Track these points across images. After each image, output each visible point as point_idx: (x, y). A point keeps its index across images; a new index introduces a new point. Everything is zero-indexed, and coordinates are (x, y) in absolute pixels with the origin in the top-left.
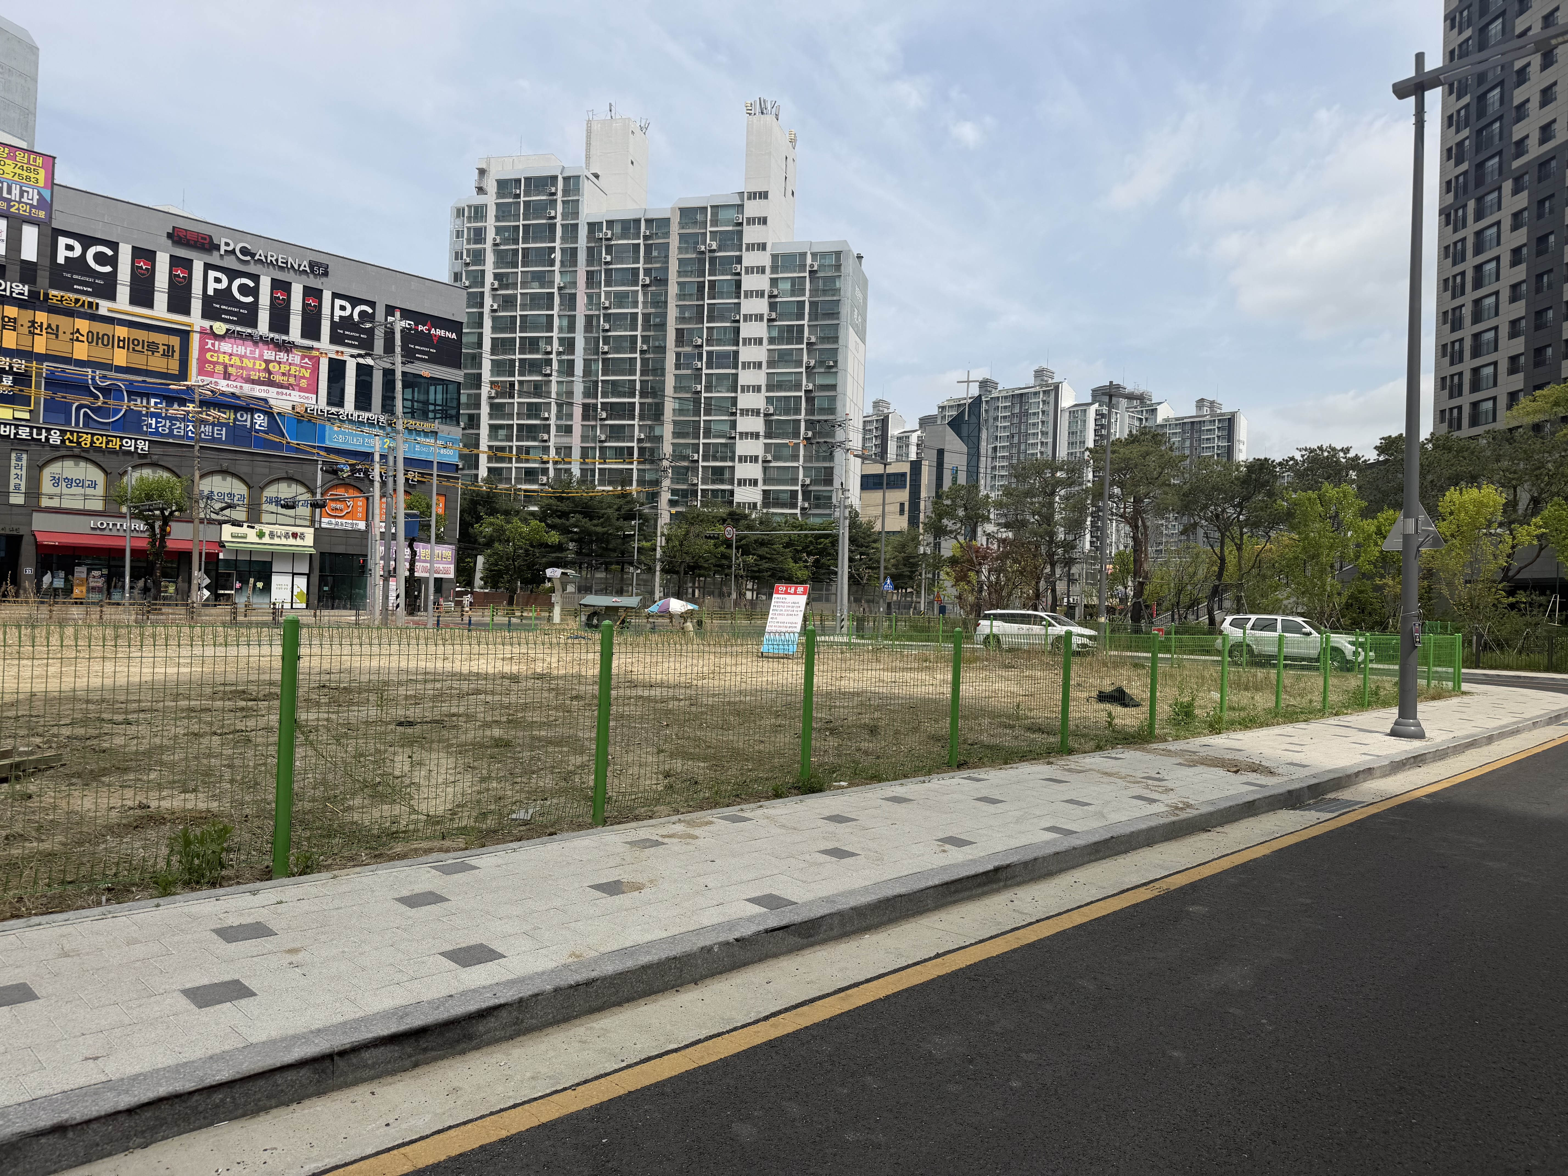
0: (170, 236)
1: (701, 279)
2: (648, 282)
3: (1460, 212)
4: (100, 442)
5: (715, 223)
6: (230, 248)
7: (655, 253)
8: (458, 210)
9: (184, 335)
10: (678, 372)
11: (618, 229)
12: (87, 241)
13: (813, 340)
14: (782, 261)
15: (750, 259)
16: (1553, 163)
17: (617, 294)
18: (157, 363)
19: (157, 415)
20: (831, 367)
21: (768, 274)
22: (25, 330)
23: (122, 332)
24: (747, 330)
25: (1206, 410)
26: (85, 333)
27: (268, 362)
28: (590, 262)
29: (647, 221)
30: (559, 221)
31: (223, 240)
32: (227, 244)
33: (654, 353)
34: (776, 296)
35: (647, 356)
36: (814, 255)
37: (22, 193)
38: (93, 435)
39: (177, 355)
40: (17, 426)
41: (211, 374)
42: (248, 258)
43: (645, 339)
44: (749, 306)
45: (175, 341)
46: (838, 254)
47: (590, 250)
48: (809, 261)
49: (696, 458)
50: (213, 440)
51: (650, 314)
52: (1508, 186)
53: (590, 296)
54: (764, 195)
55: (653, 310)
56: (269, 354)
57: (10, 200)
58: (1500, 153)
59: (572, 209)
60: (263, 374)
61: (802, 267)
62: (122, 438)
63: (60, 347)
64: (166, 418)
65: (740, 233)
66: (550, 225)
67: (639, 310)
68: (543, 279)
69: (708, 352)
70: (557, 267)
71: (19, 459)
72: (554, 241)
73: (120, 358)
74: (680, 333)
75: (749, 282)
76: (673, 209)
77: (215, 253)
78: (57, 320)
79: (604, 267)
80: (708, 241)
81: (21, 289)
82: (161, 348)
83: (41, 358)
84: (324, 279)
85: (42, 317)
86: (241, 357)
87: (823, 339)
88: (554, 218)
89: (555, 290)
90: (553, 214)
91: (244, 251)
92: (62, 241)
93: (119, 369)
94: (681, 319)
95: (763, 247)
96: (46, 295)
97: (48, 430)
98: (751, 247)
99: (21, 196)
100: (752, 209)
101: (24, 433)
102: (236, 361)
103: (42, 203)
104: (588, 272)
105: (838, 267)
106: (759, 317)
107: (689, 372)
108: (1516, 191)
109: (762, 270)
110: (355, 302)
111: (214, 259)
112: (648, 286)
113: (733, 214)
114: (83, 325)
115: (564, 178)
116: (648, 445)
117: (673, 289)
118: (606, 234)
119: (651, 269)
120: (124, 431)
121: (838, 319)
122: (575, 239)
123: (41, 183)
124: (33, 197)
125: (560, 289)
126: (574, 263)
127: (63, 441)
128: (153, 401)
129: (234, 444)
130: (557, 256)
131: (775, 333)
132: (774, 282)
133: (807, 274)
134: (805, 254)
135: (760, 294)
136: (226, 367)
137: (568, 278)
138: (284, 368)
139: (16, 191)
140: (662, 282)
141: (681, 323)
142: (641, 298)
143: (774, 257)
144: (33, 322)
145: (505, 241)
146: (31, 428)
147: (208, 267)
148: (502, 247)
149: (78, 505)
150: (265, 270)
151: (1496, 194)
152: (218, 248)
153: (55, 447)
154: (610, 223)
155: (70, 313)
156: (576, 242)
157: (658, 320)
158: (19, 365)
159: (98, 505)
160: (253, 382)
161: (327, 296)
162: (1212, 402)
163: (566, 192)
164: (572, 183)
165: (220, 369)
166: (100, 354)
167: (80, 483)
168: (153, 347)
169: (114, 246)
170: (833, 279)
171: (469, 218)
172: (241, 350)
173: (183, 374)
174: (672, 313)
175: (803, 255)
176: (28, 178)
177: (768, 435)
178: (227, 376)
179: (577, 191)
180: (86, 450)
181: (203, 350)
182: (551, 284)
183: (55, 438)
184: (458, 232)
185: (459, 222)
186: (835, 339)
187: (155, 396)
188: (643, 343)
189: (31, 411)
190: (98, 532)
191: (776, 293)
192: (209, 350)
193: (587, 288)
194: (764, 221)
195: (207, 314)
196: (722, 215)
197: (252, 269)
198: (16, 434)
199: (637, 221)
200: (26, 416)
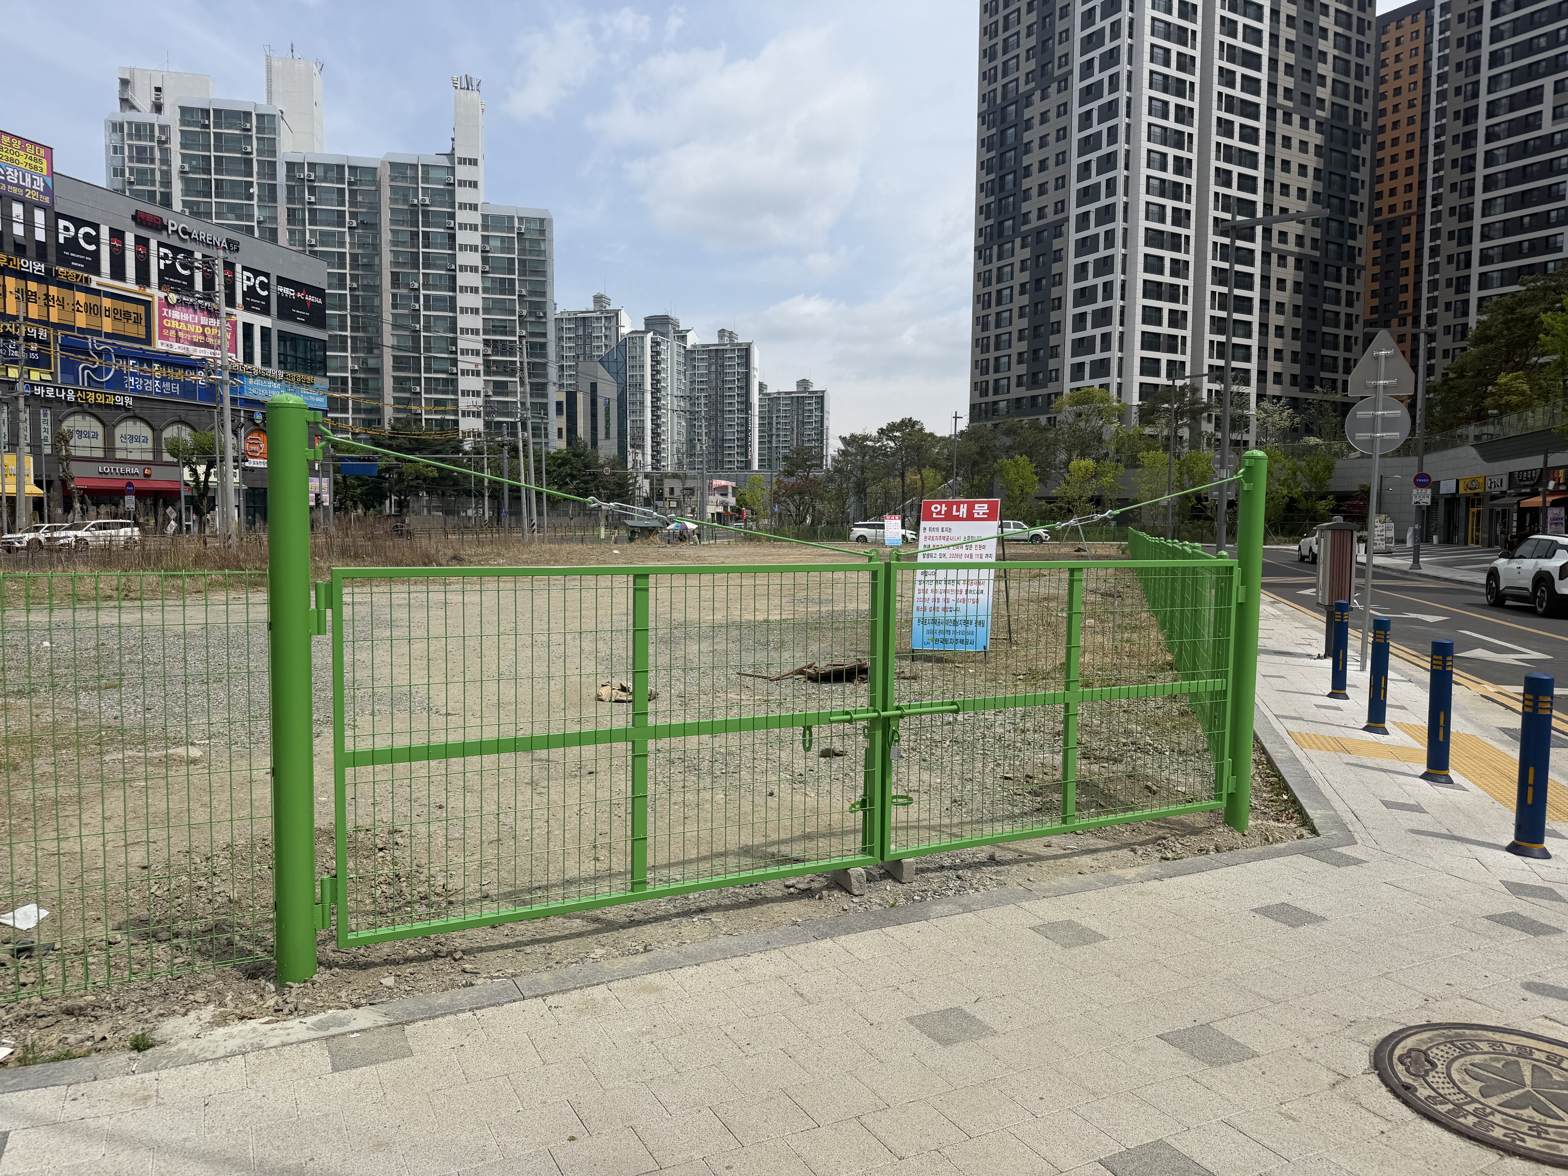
0: (134, 218)
1: (415, 229)
2: (355, 225)
3: (988, 252)
4: (101, 399)
5: (426, 180)
6: (175, 229)
7: (359, 199)
8: (114, 125)
9: (147, 304)
10: (395, 311)
11: (320, 172)
12: (79, 223)
13: (524, 293)
14: (490, 222)
15: (462, 217)
16: (1046, 233)
17: (322, 233)
18: (131, 329)
19: (133, 374)
20: (541, 317)
21: (480, 232)
22: (41, 302)
23: (107, 302)
24: (463, 279)
26: (82, 304)
27: (203, 326)
28: (290, 199)
29: (350, 167)
30: (254, 156)
31: (170, 222)
32: (173, 225)
33: (363, 290)
34: (488, 252)
35: (357, 293)
36: (520, 219)
37: (33, 180)
38: (96, 393)
39: (143, 322)
40: (45, 387)
41: (167, 338)
42: (187, 237)
43: (354, 278)
44: (464, 258)
45: (141, 309)
46: (542, 221)
47: (290, 189)
48: (516, 225)
49: (418, 390)
50: (172, 395)
51: (357, 254)
52: (1018, 241)
53: (291, 233)
54: (474, 162)
55: (360, 251)
56: (204, 320)
57: (24, 188)
58: (1013, 218)
59: (269, 147)
60: (201, 338)
61: (511, 229)
62: (115, 395)
63: (67, 319)
64: (140, 376)
65: (452, 193)
66: (245, 159)
67: (347, 250)
68: (243, 212)
69: (425, 296)
70: (255, 202)
71: (45, 415)
72: (252, 176)
73: (108, 325)
74: (395, 276)
75: (462, 237)
76: (383, 162)
77: (165, 233)
78: (65, 293)
79: (307, 206)
80: (420, 197)
81: (39, 267)
82: (133, 316)
83: (56, 326)
84: (236, 254)
85: (53, 291)
86: (187, 323)
87: (533, 293)
88: (251, 153)
89: (255, 224)
90: (249, 150)
91: (185, 232)
92: (62, 223)
93: (108, 335)
94: (395, 264)
95: (474, 207)
96: (57, 271)
97: (66, 389)
98: (463, 206)
99: (32, 184)
100: (463, 172)
101: (50, 393)
102: (183, 326)
103: (48, 191)
104: (288, 209)
105: (542, 232)
106: (474, 269)
107: (406, 312)
108: (1023, 246)
109: (474, 227)
110: (256, 273)
111: (164, 238)
112: (354, 228)
113: (443, 174)
114: (81, 297)
115: (257, 115)
116: (362, 376)
117: (386, 236)
118: (309, 176)
119: (357, 213)
120: (114, 389)
121: (545, 276)
122: (273, 176)
123: (45, 173)
124: (39, 184)
125: (259, 222)
126: (274, 199)
127: (76, 398)
128: (131, 362)
129: (186, 398)
130: (255, 190)
131: (488, 284)
132: (485, 239)
133: (515, 235)
134: (513, 217)
135: (474, 248)
136: (177, 332)
137: (267, 213)
138: (214, 331)
139: (28, 180)
140: (371, 226)
141: (396, 267)
142: (348, 239)
143: (485, 217)
144: (47, 295)
145: (194, 170)
146: (55, 388)
147: (160, 244)
148: (191, 175)
149: (86, 453)
150: (197, 247)
151: (1010, 245)
152: (166, 228)
153: (70, 404)
154: (312, 166)
155: (70, 286)
156: (275, 179)
157: (365, 260)
158: (43, 334)
159: (100, 454)
160: (196, 344)
161: (238, 268)
163: (260, 130)
164: (267, 122)
165: (173, 333)
166: (94, 323)
167: (87, 435)
168: (127, 315)
169: (96, 227)
170: (538, 241)
171: (130, 135)
172: (186, 317)
173: (149, 339)
174: (387, 257)
175: (511, 218)
176: (36, 167)
177: (487, 373)
178: (178, 339)
179: (274, 130)
180: (90, 405)
181: (162, 318)
182: (250, 217)
183: (71, 397)
184: (115, 147)
185: (116, 137)
186: (543, 294)
187: (132, 358)
188: (351, 280)
189: (51, 373)
190: (104, 476)
191: (488, 249)
192: (165, 317)
193: (289, 223)
194: (474, 185)
195: (162, 284)
196: (433, 174)
197: (189, 246)
198: (45, 393)
199: (341, 167)
200: (49, 377)
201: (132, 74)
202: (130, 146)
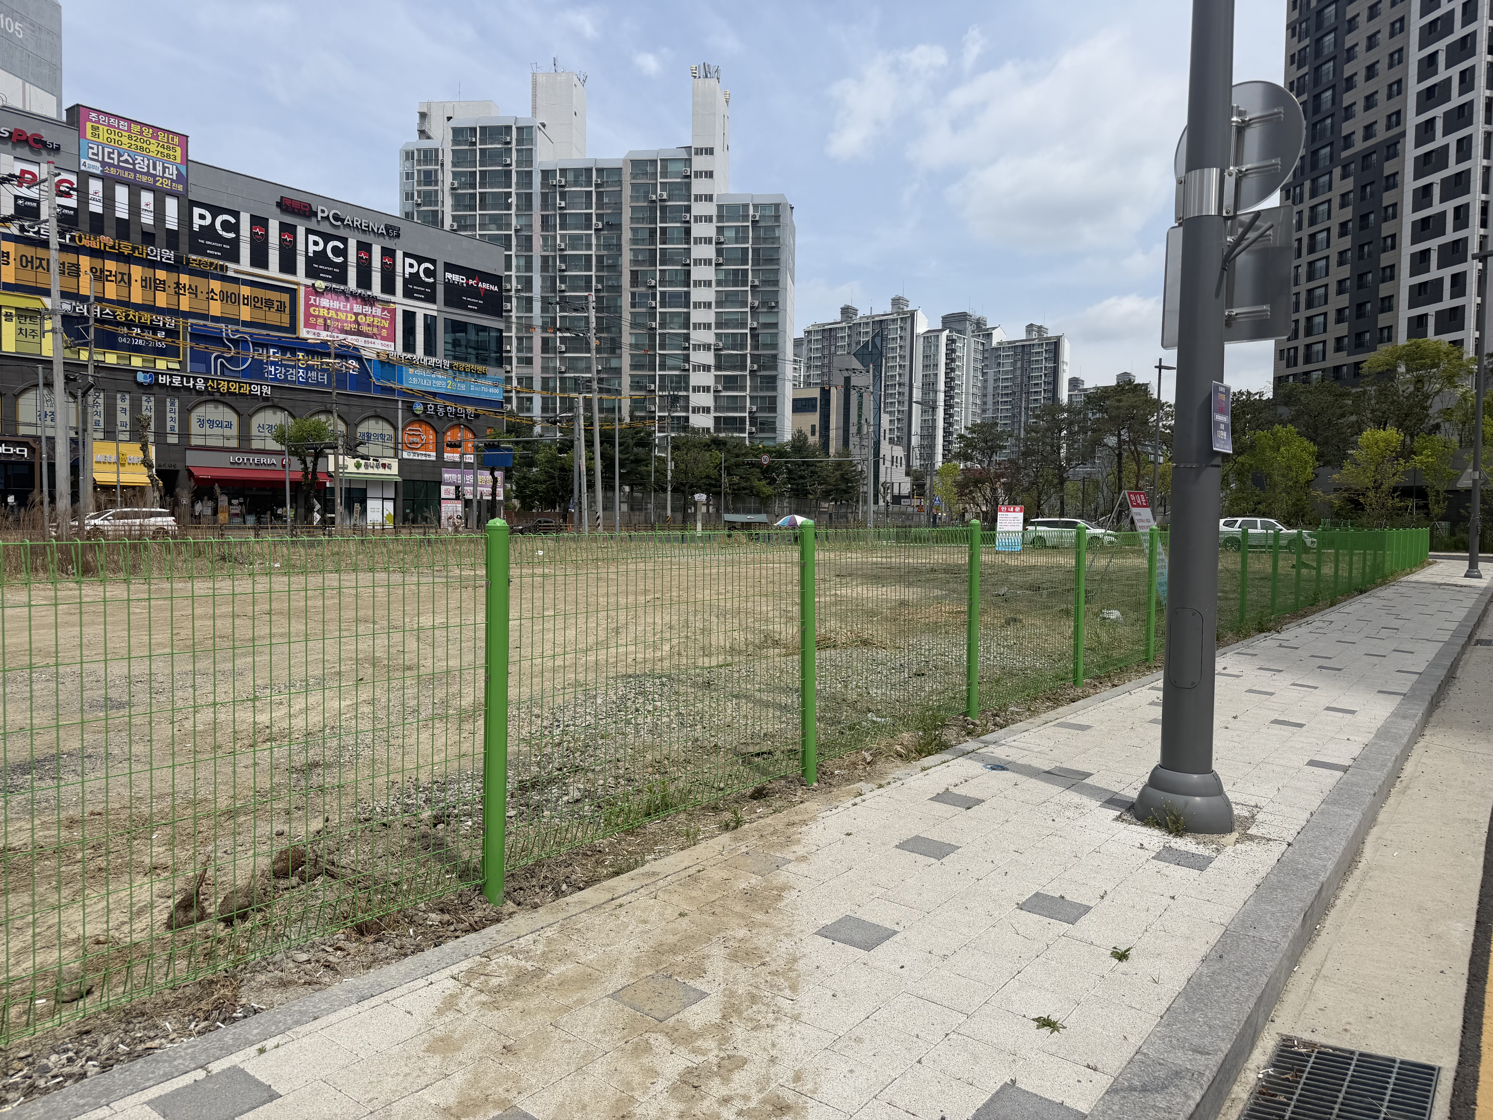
0: (279, 205)
1: (653, 226)
2: (600, 226)
4: (234, 388)
5: (664, 175)
6: (325, 215)
7: (606, 200)
8: (407, 153)
9: (293, 293)
10: (634, 310)
11: (570, 177)
12: (216, 211)
13: (757, 283)
14: (726, 212)
15: (698, 209)
16: (1374, 156)
17: (571, 237)
18: (273, 317)
19: (273, 363)
20: (773, 307)
21: (715, 224)
22: (172, 291)
23: (245, 291)
24: (698, 273)
25: (1035, 334)
26: (217, 291)
27: (357, 315)
28: (544, 206)
29: (598, 170)
30: (513, 167)
31: (320, 208)
32: (323, 211)
33: (607, 291)
34: (722, 243)
35: (602, 294)
36: (756, 207)
37: (164, 168)
38: (229, 382)
39: (287, 310)
40: (171, 376)
41: (314, 326)
42: (339, 223)
43: (599, 279)
44: (699, 251)
45: (286, 298)
46: (777, 206)
47: (544, 196)
48: (751, 212)
49: (653, 388)
50: (318, 384)
51: (603, 256)
52: (1337, 171)
53: (545, 239)
54: (710, 151)
55: (605, 253)
56: (357, 308)
57: (154, 176)
58: (1332, 143)
59: (527, 157)
60: (354, 326)
61: (745, 217)
62: (250, 384)
63: (200, 306)
64: (282, 365)
65: (689, 186)
66: (506, 171)
67: (593, 252)
68: (501, 222)
69: (661, 292)
70: (513, 211)
71: (173, 404)
72: (510, 187)
73: (246, 313)
74: (634, 274)
75: (698, 230)
76: (624, 161)
77: (314, 219)
78: (198, 281)
79: (558, 212)
80: (659, 192)
81: (169, 255)
82: (276, 304)
83: (186, 315)
85: (184, 279)
86: (337, 311)
87: (765, 282)
88: (510, 165)
89: (513, 232)
90: (508, 162)
91: (336, 217)
92: (197, 211)
93: (245, 324)
94: (635, 262)
95: (709, 198)
96: (188, 259)
97: (195, 378)
98: (698, 198)
99: (164, 172)
100: (699, 163)
101: (177, 381)
102: (332, 314)
103: (181, 179)
104: (542, 216)
105: (777, 218)
106: (708, 262)
107: (644, 310)
108: (1344, 176)
109: (709, 219)
110: (420, 260)
111: (313, 225)
112: (600, 230)
113: (680, 167)
114: (216, 285)
115: (518, 128)
116: (607, 376)
117: (627, 235)
118: (560, 181)
119: (602, 215)
120: (251, 378)
121: (778, 264)
122: (530, 185)
123: (178, 160)
124: (172, 172)
125: (516, 231)
126: (529, 206)
127: (206, 387)
128: (272, 350)
129: (335, 388)
130: (513, 200)
131: (722, 277)
132: (720, 230)
133: (750, 224)
134: (747, 205)
135: (708, 241)
136: (325, 320)
137: (523, 221)
138: (369, 320)
139: (159, 168)
140: (615, 226)
141: (635, 265)
142: (594, 241)
143: (720, 207)
144: (178, 284)
145: (462, 186)
146: (182, 377)
147: (309, 231)
148: (460, 191)
149: (218, 443)
150: (352, 233)
152: (315, 214)
153: (199, 393)
154: (563, 171)
155: (204, 275)
156: (531, 188)
157: (610, 261)
158: (170, 322)
159: (234, 443)
160: (347, 332)
161: (399, 254)
162: (1040, 327)
163: (519, 142)
164: (525, 133)
165: (320, 321)
166: (231, 311)
167: (220, 424)
168: (269, 303)
170: (772, 228)
171: (419, 161)
172: (336, 304)
173: (293, 327)
174: (627, 257)
175: (746, 206)
176: (168, 156)
177: (718, 368)
178: (326, 328)
179: (531, 141)
180: (222, 394)
181: (308, 306)
182: (508, 226)
183: (200, 385)
184: (407, 174)
185: (408, 164)
186: (776, 283)
187: (273, 346)
188: (597, 282)
189: (180, 362)
190: (236, 466)
191: (722, 240)
192: (312, 305)
193: (542, 230)
194: (710, 175)
195: (309, 273)
196: (672, 167)
197: (342, 233)
198: (171, 382)
199: (589, 170)
200: (177, 366)
201: (429, 108)
202: (419, 171)
